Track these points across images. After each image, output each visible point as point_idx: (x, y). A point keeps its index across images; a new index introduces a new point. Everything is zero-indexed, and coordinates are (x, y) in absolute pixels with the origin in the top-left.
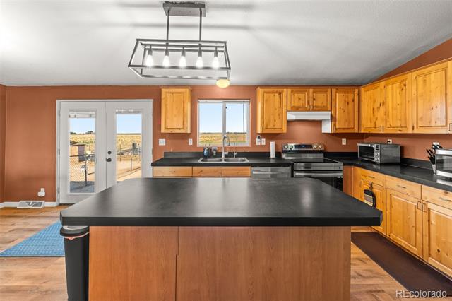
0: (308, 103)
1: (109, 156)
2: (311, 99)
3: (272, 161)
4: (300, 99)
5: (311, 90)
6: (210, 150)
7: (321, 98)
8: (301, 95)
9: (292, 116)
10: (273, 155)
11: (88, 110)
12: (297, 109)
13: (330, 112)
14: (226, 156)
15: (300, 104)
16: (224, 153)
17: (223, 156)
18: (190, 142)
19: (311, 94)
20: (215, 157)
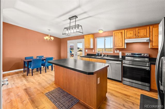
0: (135, 35)
1: (76, 54)
2: (137, 33)
3: (120, 59)
4: (131, 33)
5: (137, 29)
6: (98, 54)
7: (142, 32)
8: (132, 32)
9: (127, 41)
10: (120, 57)
11: (72, 43)
12: (130, 38)
13: (149, 38)
14: (103, 56)
15: (131, 36)
16: (103, 55)
17: (102, 56)
18: (94, 51)
19: (137, 31)
20: (100, 56)
